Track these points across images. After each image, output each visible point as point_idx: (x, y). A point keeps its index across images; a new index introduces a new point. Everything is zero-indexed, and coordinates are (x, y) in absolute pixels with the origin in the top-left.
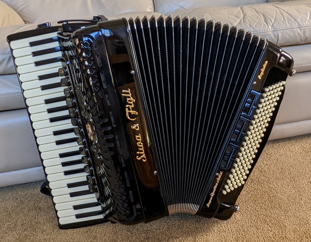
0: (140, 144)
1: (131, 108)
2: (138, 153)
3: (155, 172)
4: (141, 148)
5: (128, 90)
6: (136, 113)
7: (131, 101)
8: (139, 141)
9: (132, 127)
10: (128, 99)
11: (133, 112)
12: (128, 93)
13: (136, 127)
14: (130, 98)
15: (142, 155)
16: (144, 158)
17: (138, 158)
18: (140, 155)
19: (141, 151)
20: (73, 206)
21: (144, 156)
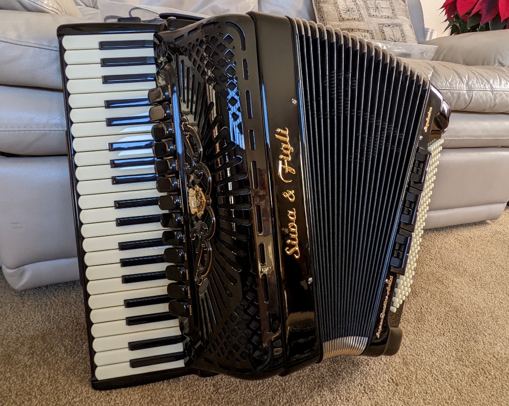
0: (293, 227)
1: (286, 161)
2: (289, 241)
3: (310, 279)
4: (294, 233)
5: (285, 130)
6: (293, 172)
7: (287, 149)
8: (292, 221)
9: (285, 194)
10: (284, 145)
11: (288, 169)
12: (285, 136)
13: (289, 195)
14: (287, 143)
15: (294, 246)
16: (296, 252)
17: (288, 250)
18: (292, 246)
19: (294, 239)
20: (129, 343)
21: (297, 249)
